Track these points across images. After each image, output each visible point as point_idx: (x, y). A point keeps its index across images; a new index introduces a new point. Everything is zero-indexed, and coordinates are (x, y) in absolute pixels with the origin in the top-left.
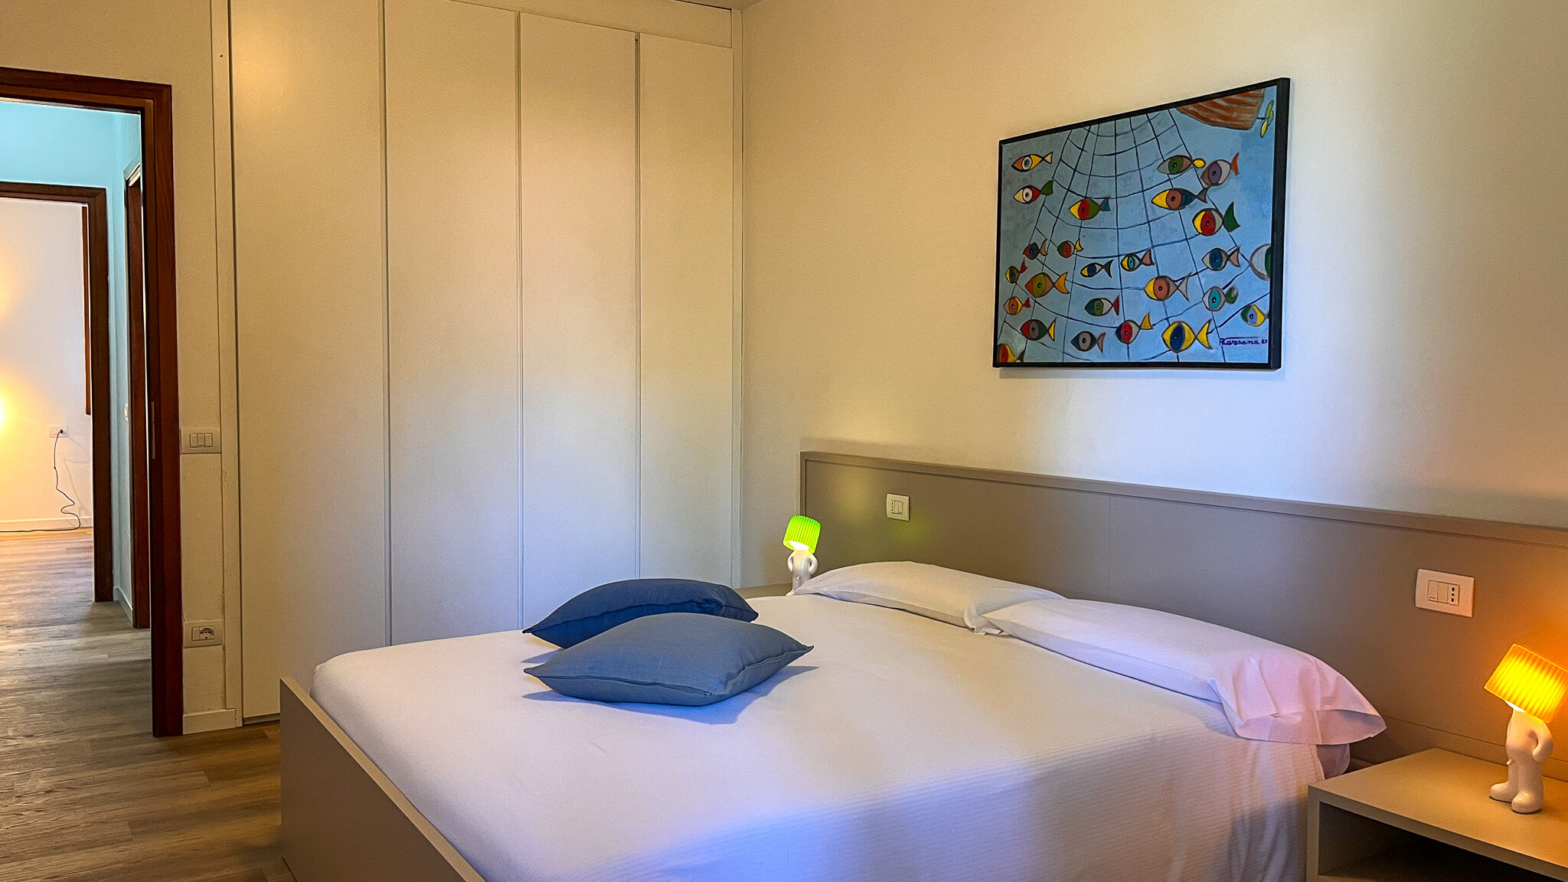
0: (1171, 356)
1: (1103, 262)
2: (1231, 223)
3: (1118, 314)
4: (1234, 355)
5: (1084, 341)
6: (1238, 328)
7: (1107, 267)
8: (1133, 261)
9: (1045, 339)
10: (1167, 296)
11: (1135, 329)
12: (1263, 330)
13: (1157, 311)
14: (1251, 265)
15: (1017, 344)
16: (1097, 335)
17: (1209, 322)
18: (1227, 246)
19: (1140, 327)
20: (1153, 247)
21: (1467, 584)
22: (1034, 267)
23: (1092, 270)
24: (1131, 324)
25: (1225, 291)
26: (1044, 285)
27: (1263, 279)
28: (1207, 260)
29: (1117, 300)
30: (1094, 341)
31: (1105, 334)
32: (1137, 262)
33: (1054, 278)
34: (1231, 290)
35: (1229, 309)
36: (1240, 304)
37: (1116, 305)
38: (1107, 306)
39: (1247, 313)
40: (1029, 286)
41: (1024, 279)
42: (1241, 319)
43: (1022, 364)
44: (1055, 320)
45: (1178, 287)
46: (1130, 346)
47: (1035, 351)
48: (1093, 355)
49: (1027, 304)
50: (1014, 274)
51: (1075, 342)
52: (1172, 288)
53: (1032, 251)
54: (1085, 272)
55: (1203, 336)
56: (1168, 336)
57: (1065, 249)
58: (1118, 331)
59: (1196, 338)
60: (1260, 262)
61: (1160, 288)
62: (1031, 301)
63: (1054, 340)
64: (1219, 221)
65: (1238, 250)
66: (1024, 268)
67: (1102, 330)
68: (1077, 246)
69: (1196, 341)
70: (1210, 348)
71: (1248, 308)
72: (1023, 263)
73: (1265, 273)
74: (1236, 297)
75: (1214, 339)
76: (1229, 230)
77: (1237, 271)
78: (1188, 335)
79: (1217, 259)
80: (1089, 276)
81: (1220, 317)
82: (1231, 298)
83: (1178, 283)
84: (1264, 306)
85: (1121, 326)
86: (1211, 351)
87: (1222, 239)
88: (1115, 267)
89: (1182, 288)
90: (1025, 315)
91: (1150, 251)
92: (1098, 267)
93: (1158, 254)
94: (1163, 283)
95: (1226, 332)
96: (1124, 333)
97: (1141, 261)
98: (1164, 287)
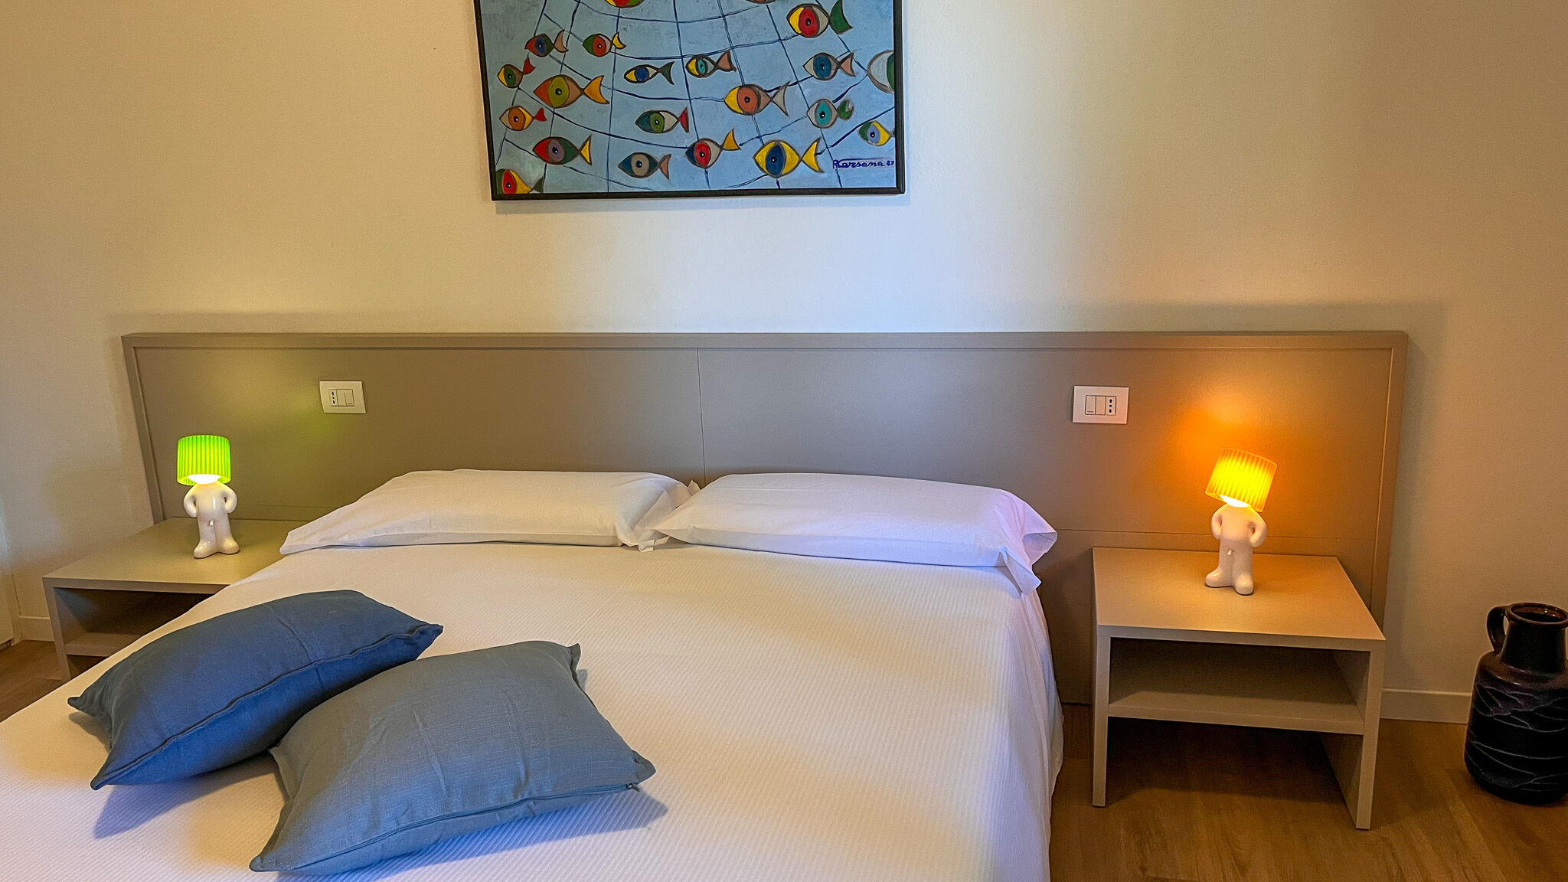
0: (769, 182)
1: (659, 64)
2: (839, 23)
3: (687, 131)
4: (853, 178)
5: (638, 164)
6: (855, 147)
7: (666, 71)
8: (703, 65)
9: (576, 162)
10: (758, 109)
11: (714, 150)
12: (888, 150)
13: (745, 129)
14: (869, 75)
15: (530, 169)
16: (658, 155)
17: (818, 140)
18: (837, 52)
19: (721, 147)
20: (732, 48)
21: (1122, 394)
22: (546, 68)
23: (642, 74)
24: (708, 143)
25: (837, 104)
26: (565, 92)
27: (885, 91)
28: (810, 66)
29: (685, 114)
30: (653, 165)
31: (670, 155)
32: (711, 66)
33: (583, 83)
34: (845, 103)
35: (842, 126)
36: (857, 119)
37: (683, 119)
38: (669, 121)
39: (867, 131)
40: (541, 92)
41: (530, 82)
42: (859, 137)
43: (539, 194)
44: (590, 137)
45: (771, 99)
46: (708, 170)
47: (558, 177)
48: (656, 182)
49: (540, 116)
50: (512, 76)
51: (626, 165)
52: (764, 99)
53: (541, 45)
54: (632, 76)
55: (810, 157)
56: (762, 158)
57: (596, 45)
58: (690, 152)
59: (801, 160)
60: (881, 72)
61: (747, 100)
62: (547, 113)
63: (591, 164)
64: (823, 21)
65: (852, 55)
66: (528, 68)
67: (666, 151)
68: (615, 41)
69: (802, 163)
70: (821, 171)
71: (867, 124)
72: (527, 61)
73: (888, 84)
74: (851, 112)
75: (825, 161)
76: (839, 31)
77: (852, 81)
78: (790, 157)
79: (823, 66)
80: (638, 82)
81: (831, 135)
82: (845, 112)
83: (771, 94)
84: (888, 122)
85: (694, 145)
86: (824, 175)
87: (829, 42)
88: (677, 70)
89: (778, 99)
90: (539, 132)
91: (728, 53)
92: (652, 71)
93: (741, 57)
94: (750, 93)
95: (840, 153)
96: (699, 154)
97: (716, 66)
98: (752, 99)
